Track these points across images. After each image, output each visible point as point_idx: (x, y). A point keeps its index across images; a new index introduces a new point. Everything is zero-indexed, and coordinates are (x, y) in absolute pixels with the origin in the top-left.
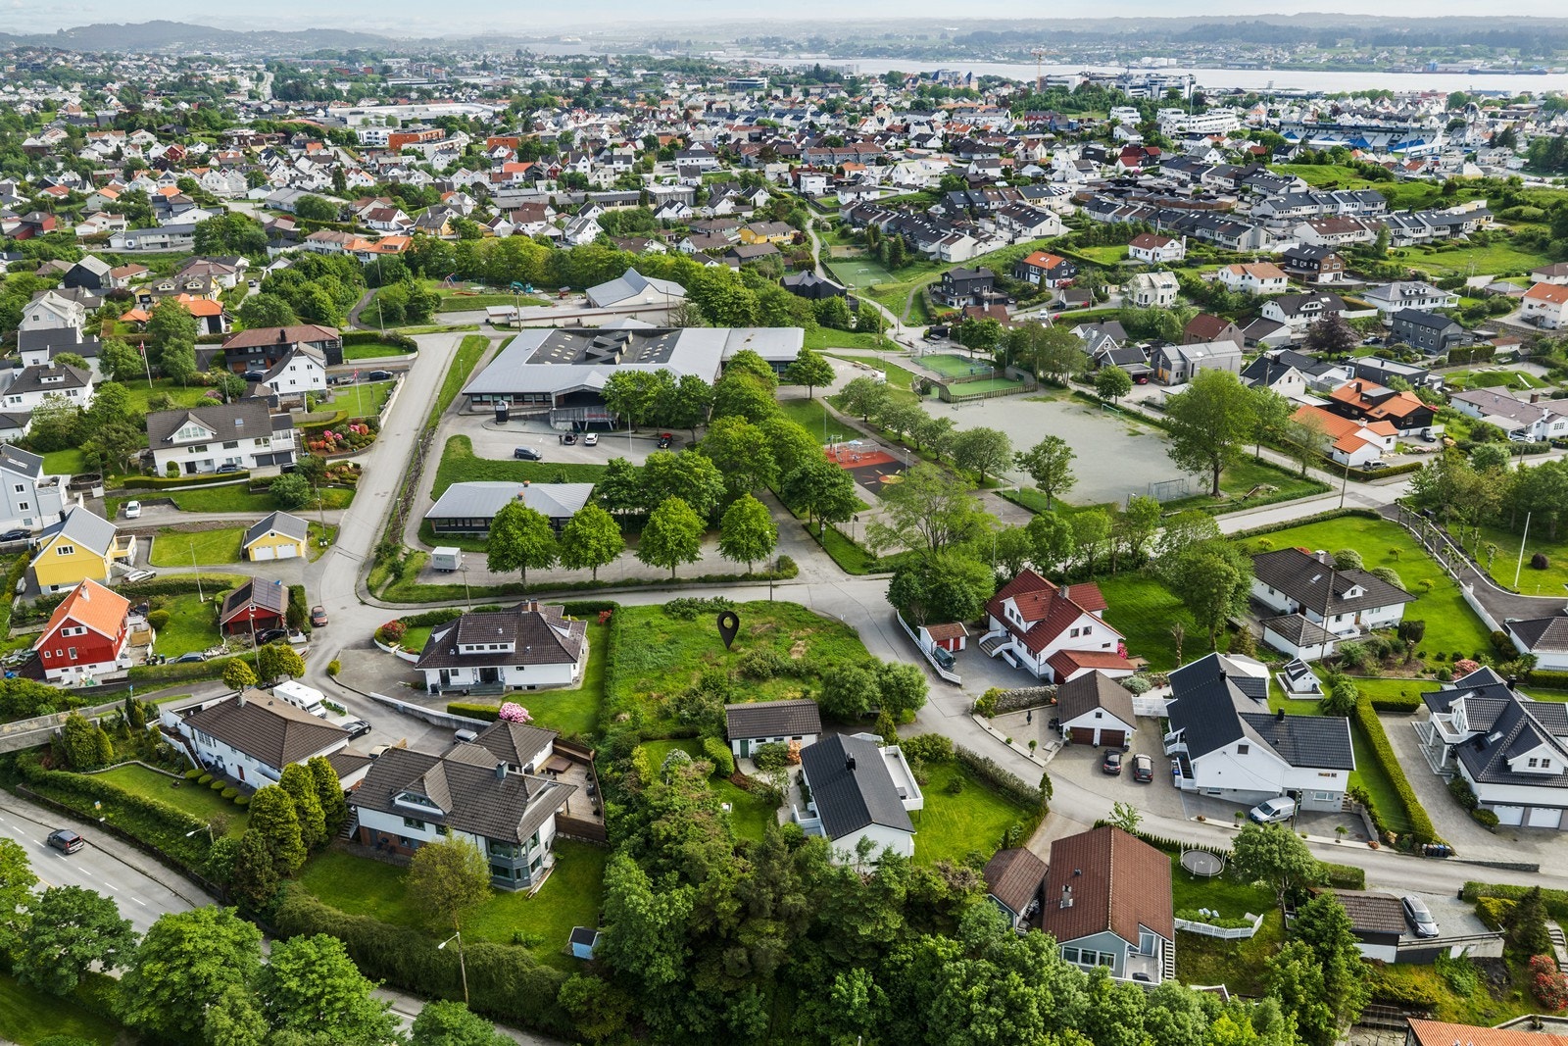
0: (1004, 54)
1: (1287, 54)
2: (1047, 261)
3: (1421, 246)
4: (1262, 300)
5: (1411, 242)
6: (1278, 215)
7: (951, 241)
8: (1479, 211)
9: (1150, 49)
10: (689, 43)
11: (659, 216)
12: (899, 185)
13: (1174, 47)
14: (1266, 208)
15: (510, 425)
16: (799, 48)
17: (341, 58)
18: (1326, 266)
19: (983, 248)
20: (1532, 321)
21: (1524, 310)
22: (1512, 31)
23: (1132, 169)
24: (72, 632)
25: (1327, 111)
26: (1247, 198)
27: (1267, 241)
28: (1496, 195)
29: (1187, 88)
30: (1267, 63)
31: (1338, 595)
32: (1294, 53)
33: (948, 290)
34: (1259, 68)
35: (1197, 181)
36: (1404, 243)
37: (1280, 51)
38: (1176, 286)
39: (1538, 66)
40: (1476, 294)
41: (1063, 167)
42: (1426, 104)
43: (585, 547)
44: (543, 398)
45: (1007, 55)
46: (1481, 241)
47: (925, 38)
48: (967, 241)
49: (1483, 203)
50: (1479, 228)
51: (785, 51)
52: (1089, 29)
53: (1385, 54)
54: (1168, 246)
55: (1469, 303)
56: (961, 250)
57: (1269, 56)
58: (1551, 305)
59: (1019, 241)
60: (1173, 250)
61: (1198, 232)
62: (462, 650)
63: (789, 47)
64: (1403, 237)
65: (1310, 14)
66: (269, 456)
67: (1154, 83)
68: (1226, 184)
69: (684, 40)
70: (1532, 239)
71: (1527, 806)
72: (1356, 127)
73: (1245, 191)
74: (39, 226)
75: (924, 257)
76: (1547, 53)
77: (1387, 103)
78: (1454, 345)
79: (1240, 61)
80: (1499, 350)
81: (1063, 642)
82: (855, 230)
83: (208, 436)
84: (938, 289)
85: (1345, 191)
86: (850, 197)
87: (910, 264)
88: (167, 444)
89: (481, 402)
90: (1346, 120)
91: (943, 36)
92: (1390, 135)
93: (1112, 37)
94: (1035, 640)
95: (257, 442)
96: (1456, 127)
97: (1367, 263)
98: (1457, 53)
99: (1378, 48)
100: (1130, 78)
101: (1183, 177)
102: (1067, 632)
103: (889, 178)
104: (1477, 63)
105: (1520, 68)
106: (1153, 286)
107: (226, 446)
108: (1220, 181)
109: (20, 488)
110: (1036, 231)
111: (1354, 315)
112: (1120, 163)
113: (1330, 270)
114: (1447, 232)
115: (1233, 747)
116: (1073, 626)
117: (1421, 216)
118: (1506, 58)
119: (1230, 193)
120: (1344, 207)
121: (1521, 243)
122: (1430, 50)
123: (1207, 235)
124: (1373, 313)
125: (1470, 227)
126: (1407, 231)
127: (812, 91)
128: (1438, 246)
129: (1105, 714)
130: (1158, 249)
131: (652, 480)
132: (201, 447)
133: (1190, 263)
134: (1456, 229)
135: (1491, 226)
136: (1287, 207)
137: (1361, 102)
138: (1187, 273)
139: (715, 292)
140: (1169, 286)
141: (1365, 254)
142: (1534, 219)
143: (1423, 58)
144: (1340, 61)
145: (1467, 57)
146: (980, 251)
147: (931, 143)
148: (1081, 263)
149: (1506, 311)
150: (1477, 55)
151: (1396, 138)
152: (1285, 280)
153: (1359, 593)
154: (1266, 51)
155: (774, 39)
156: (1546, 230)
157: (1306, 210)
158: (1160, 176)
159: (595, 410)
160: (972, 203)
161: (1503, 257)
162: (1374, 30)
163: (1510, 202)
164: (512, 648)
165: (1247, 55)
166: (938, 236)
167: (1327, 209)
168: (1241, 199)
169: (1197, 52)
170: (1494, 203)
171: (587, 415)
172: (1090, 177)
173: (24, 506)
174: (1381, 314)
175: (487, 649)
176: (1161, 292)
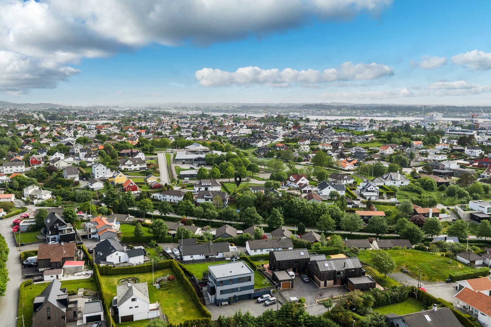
0: (252, 112)
1: (329, 112)
2: (280, 145)
3: (360, 143)
4: (327, 150)
5: (358, 142)
6: (329, 137)
7: (258, 142)
8: (372, 136)
9: (292, 111)
10: (159, 108)
11: (186, 139)
12: (241, 134)
13: (298, 110)
14: (326, 136)
15: (185, 164)
16: (192, 109)
17: (57, 110)
18: (340, 145)
19: (265, 144)
20: (382, 154)
21: (380, 152)
22: (387, 106)
23: (295, 130)
24: (131, 185)
25: (340, 123)
26: (322, 135)
27: (327, 141)
28: (376, 133)
29: (304, 118)
30: (324, 114)
31: (343, 178)
32: (331, 111)
33: (260, 151)
34: (322, 115)
35: (310, 132)
36: (356, 142)
37: (327, 111)
38: (309, 148)
39: (394, 115)
40: (371, 150)
41: (279, 130)
42: (364, 122)
43: (215, 174)
44: (191, 160)
45: (253, 112)
46: (372, 142)
47: (228, 107)
48: (262, 142)
49: (373, 134)
50: (372, 139)
51: (188, 110)
52: (274, 106)
53: (355, 112)
54: (306, 141)
55: (369, 151)
56: (260, 144)
57: (324, 112)
58: (385, 150)
59: (273, 142)
60: (308, 142)
61: (312, 140)
62: (202, 185)
63: (190, 109)
64: (356, 141)
65: (334, 103)
66: (142, 168)
67: (295, 116)
68: (317, 133)
69: (158, 107)
70: (383, 141)
71: (371, 196)
72: (347, 126)
73: (322, 134)
74: (30, 141)
75: (252, 146)
76: (396, 112)
77: (354, 121)
78: (366, 157)
79: (316, 114)
80: (375, 159)
81: (300, 181)
82: (234, 142)
83: (132, 164)
84: (257, 151)
85: (343, 133)
86: (230, 136)
87: (249, 148)
88: (124, 164)
89: (178, 161)
90: (344, 124)
91: (233, 107)
92: (355, 128)
93: (281, 107)
94: (296, 182)
95: (140, 165)
96: (371, 126)
97: (348, 145)
98: (373, 112)
99: (353, 111)
100: (289, 115)
101: (307, 132)
102: (301, 180)
103: (238, 132)
104: (378, 114)
105: (389, 115)
106: (304, 148)
107: (135, 166)
108: (316, 132)
109: (104, 169)
110: (276, 140)
111: (346, 153)
112: (292, 129)
113: (341, 146)
114: (365, 140)
115: (328, 188)
116: (302, 179)
117: (360, 137)
118: (386, 113)
119: (318, 134)
120: (343, 136)
121: (381, 142)
122: (366, 111)
123: (314, 141)
124: (350, 153)
125: (370, 139)
126: (357, 140)
127: (204, 118)
128: (363, 142)
129: (309, 187)
130: (305, 142)
131: (222, 167)
132: (130, 165)
133: (311, 145)
134: (367, 139)
135: (374, 139)
136: (331, 135)
137: (348, 121)
138: (311, 146)
139: (217, 145)
140: (308, 148)
141: (348, 144)
142: (383, 138)
143: (364, 113)
144: (343, 114)
145: (376, 113)
146: (264, 145)
147: (244, 127)
148: (288, 145)
149: (377, 152)
150: (378, 112)
151: (357, 128)
152: (332, 147)
153: (346, 178)
154: (323, 111)
155: (185, 107)
156: (385, 139)
157: (335, 136)
158: (302, 132)
159: (202, 161)
160: (260, 136)
161: (377, 144)
162: (351, 106)
163: (378, 134)
164: (210, 184)
165: (318, 112)
166: (255, 141)
167: (340, 136)
168: (321, 135)
169: (305, 111)
170: (375, 135)
171: (201, 162)
172: (286, 132)
173: (104, 173)
174: (352, 153)
175: (206, 185)
176: (306, 149)
